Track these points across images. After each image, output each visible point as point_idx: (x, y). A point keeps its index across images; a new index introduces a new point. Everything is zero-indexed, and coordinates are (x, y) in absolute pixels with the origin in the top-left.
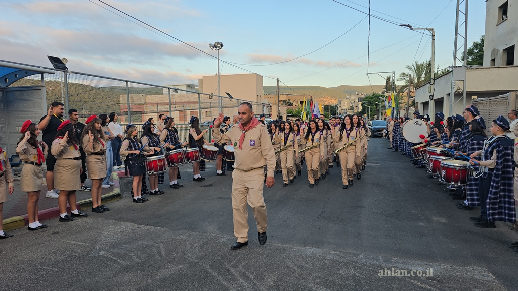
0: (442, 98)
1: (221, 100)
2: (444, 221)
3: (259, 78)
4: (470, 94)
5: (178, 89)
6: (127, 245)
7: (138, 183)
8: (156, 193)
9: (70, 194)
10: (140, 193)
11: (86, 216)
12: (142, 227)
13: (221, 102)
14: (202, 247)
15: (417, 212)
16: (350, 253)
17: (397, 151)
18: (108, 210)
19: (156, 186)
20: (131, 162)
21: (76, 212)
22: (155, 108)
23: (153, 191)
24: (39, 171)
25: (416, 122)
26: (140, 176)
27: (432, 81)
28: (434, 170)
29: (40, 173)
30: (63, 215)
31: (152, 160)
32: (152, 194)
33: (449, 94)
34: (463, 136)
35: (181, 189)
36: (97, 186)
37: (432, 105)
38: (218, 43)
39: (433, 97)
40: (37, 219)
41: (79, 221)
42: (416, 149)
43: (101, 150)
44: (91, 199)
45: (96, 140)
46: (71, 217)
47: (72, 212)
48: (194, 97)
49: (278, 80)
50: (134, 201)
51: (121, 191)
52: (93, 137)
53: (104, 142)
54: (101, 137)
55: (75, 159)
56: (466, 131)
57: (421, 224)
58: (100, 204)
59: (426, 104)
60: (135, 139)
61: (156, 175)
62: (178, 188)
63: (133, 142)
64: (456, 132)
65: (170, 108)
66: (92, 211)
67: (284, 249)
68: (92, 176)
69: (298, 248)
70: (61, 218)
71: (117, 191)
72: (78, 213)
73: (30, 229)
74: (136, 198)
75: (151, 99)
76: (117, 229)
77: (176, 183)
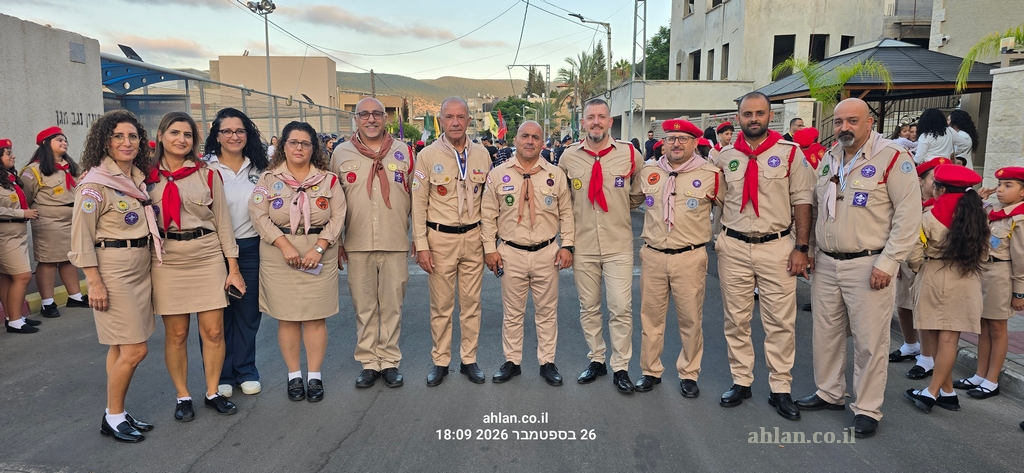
0: (620, 117)
4: (650, 113)
5: (253, 91)
27: (608, 93)
33: (628, 113)
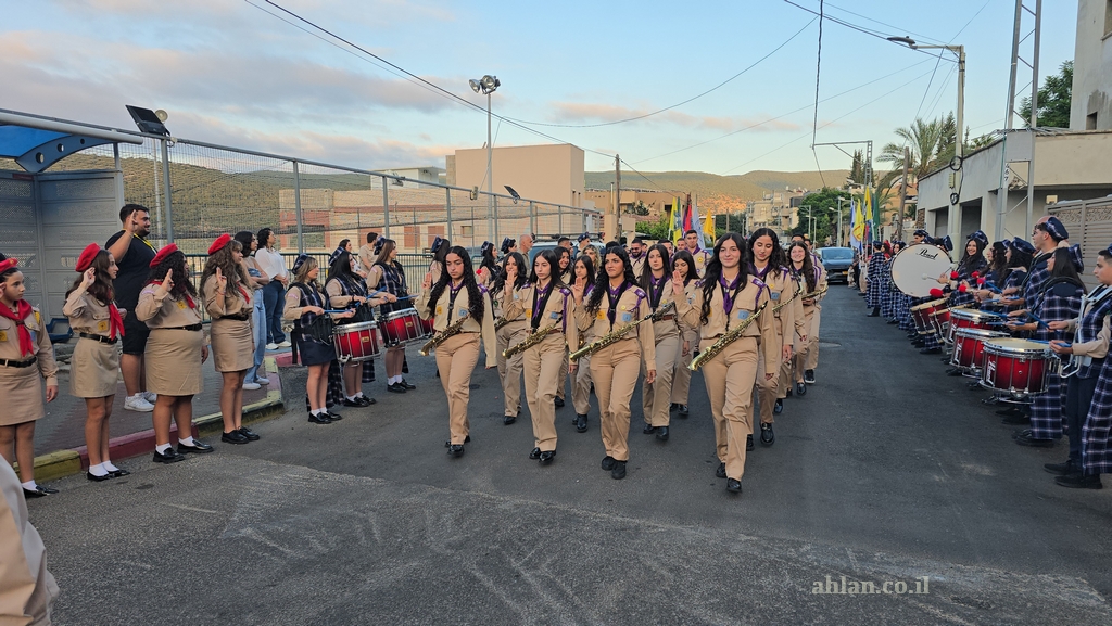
0: (980, 200)
1: (495, 202)
2: (986, 471)
3: (577, 153)
4: (1042, 193)
5: (404, 178)
6: (300, 516)
7: (320, 379)
8: (357, 403)
9: (179, 403)
10: (323, 402)
11: (210, 450)
12: (329, 476)
13: (496, 206)
14: (459, 521)
15: (925, 451)
16: (781, 540)
17: (878, 315)
18: (257, 438)
19: (358, 389)
20: (303, 336)
21: (188, 441)
22: (352, 219)
23: (352, 399)
24: (110, 355)
25: (924, 253)
26: (323, 365)
27: (957, 161)
28: (965, 360)
29: (112, 358)
30: (161, 449)
31: (347, 331)
32: (348, 403)
33: (995, 192)
34: (1032, 286)
35: (411, 395)
36: (233, 386)
37: (955, 214)
38: (489, 77)
39: (958, 197)
40: (106, 455)
41: (195, 461)
42: (921, 311)
43: (242, 309)
44: (220, 414)
45: (231, 287)
46: (179, 453)
47: (181, 441)
48: (438, 196)
49: (617, 159)
50: (312, 418)
51: (284, 397)
52: (225, 282)
53: (248, 292)
54: (243, 282)
55: (189, 328)
56: (1038, 274)
57: (937, 478)
58: (239, 425)
59: (942, 214)
60: (312, 286)
61: (356, 363)
62: (404, 392)
63: (308, 292)
64: (1015, 276)
65: (387, 219)
66: (223, 440)
67: (637, 528)
68: (223, 364)
69: (667, 526)
70: (157, 454)
71: (274, 396)
72: (193, 445)
73: (91, 477)
74: (315, 412)
75: (345, 198)
76: (277, 480)
77: (400, 381)
